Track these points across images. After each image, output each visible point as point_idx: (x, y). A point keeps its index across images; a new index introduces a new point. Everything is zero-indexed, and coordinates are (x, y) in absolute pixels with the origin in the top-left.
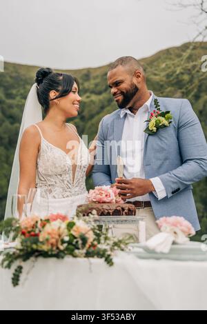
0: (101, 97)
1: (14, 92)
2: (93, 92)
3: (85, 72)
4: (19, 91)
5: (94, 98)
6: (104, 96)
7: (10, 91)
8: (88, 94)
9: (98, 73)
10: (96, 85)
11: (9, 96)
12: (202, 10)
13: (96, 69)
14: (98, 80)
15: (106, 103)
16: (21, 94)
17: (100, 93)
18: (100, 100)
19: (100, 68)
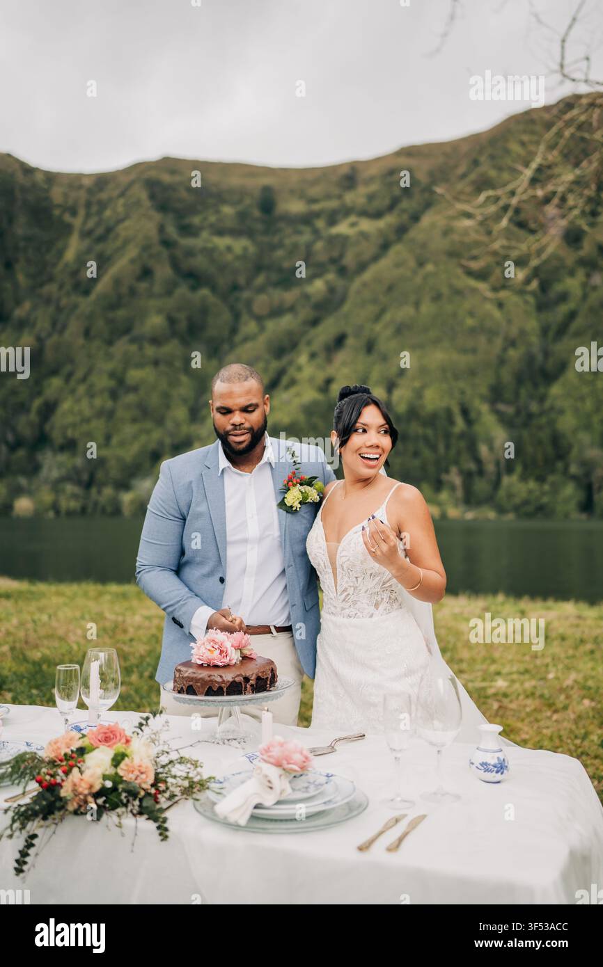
0: (381, 224)
1: (196, 220)
2: (364, 213)
3: (345, 170)
4: (205, 219)
5: (366, 225)
6: (389, 221)
7: (187, 221)
8: (353, 219)
9: (373, 171)
10: (371, 197)
11: (187, 230)
12: (564, 76)
13: (367, 163)
14: (374, 187)
15: (392, 237)
16: (211, 226)
17: (378, 215)
18: (380, 231)
19: (378, 160)
